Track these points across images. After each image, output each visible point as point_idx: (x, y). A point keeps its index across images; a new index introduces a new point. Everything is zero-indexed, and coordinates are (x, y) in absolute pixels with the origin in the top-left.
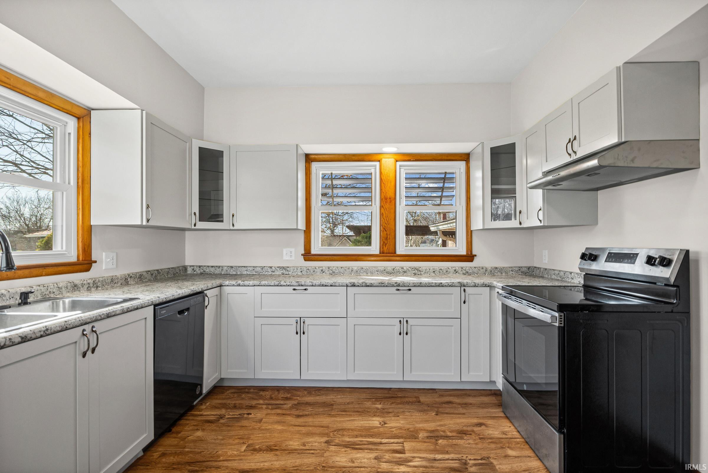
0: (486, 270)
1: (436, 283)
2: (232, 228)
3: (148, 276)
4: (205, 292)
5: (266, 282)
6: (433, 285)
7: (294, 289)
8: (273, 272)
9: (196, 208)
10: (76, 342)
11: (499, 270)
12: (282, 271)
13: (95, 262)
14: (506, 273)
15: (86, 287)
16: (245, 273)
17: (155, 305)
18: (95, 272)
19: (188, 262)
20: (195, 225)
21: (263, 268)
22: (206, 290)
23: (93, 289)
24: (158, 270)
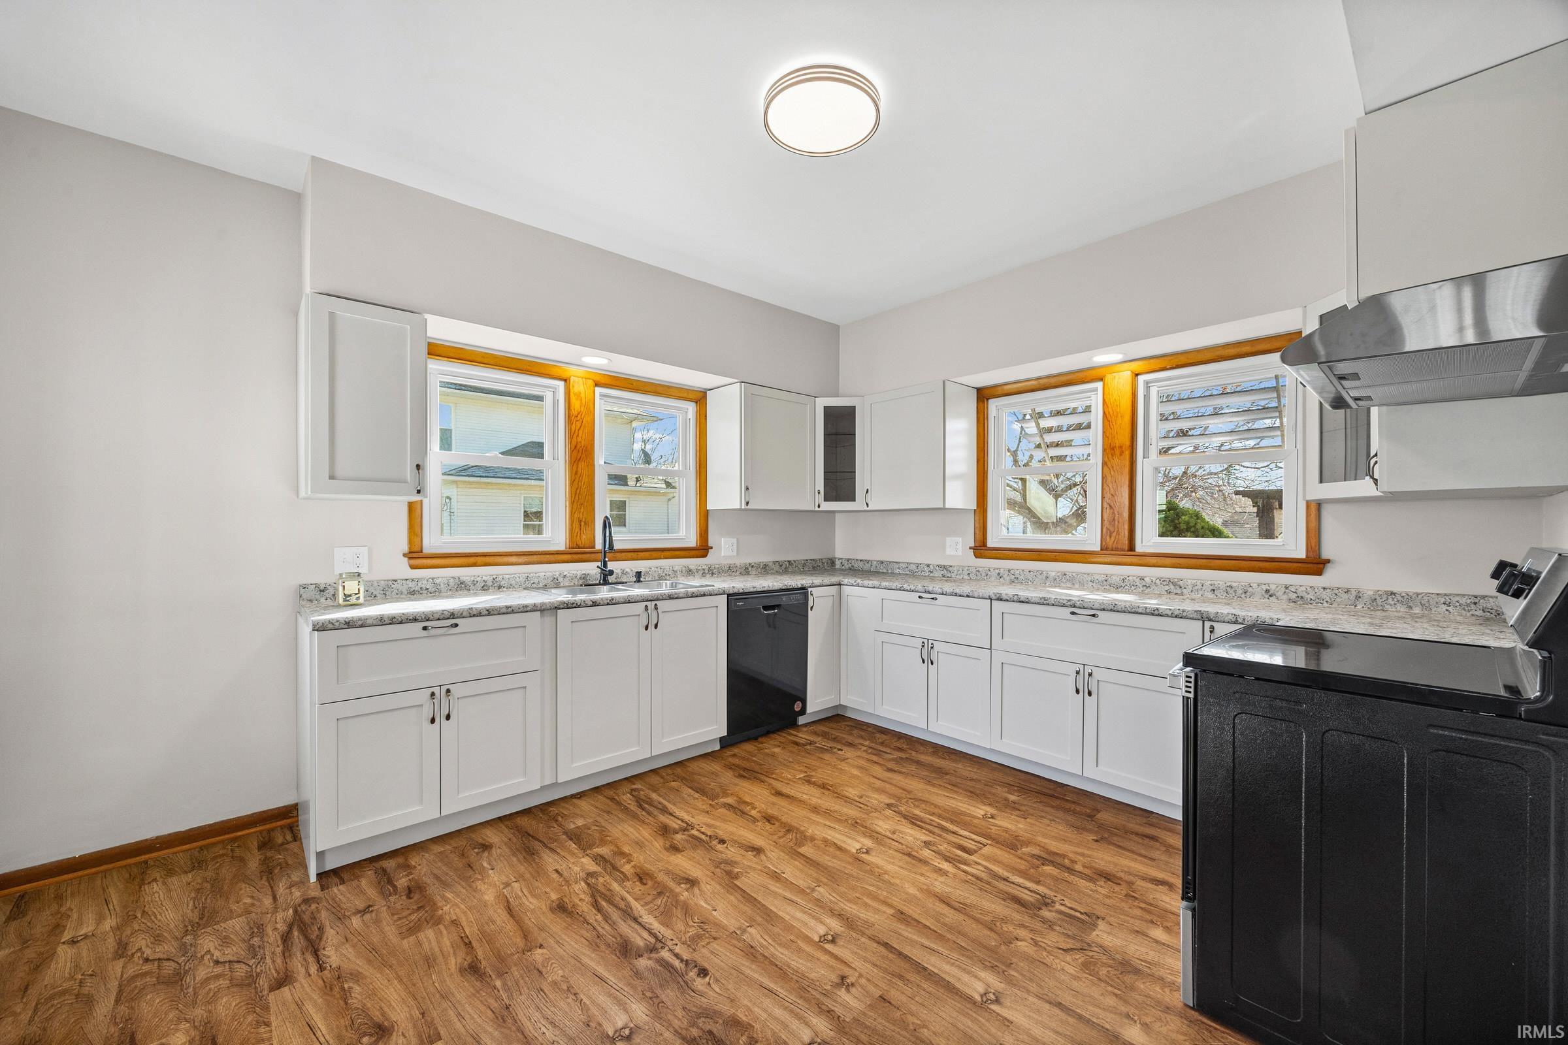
0: (1358, 597)
1: (1146, 608)
2: (866, 508)
3: (776, 568)
4: (810, 590)
5: (887, 584)
6: (1140, 610)
7: (920, 597)
8: (931, 572)
9: (820, 485)
10: (639, 615)
11: (1400, 598)
12: (942, 572)
13: (712, 548)
14: (1425, 606)
15: (700, 573)
16: (897, 571)
17: (729, 595)
18: (711, 559)
19: (839, 554)
20: (819, 506)
21: (918, 565)
22: (810, 587)
23: (708, 576)
24: (789, 562)
